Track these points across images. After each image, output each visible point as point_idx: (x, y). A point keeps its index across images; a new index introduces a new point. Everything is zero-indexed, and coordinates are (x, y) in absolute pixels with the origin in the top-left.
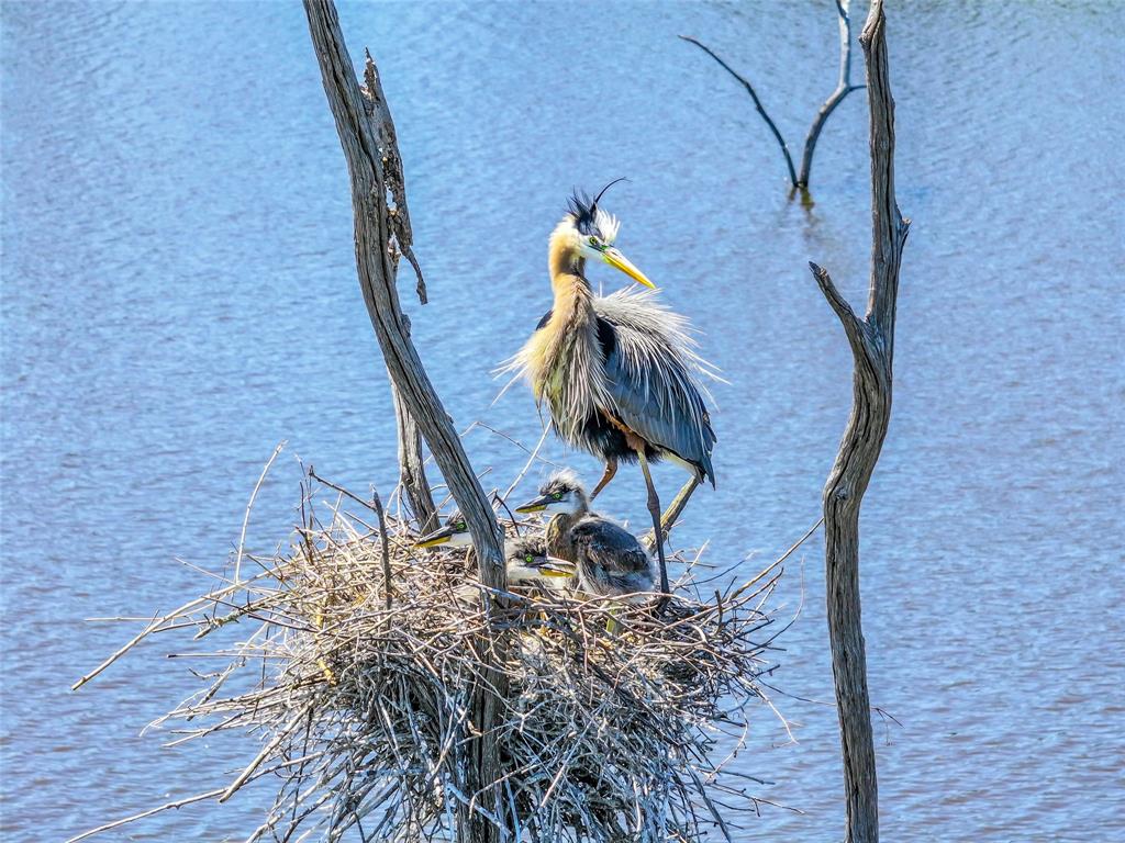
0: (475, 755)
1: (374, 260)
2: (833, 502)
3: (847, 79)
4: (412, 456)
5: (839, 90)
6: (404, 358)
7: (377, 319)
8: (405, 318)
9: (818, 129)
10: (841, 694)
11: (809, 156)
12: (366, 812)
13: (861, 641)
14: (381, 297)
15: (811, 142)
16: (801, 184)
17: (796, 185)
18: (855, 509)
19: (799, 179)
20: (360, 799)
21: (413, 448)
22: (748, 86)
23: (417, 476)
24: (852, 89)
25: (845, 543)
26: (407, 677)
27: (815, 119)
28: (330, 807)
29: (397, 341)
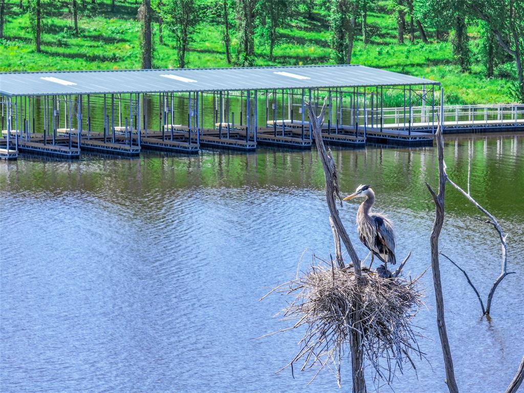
0: (354, 318)
1: (330, 196)
2: (432, 238)
3: (505, 270)
4: (339, 252)
5: (502, 274)
6: (337, 220)
7: (331, 211)
8: (337, 211)
9: (493, 290)
10: (435, 283)
11: (490, 301)
12: (328, 336)
13: (439, 272)
14: (332, 205)
15: (491, 296)
16: (487, 313)
17: (484, 313)
18: (437, 240)
19: (485, 311)
20: (326, 332)
21: (339, 250)
22: (464, 272)
23: (340, 257)
24: (507, 274)
25: (435, 248)
26: (338, 299)
27: (492, 286)
28: (319, 335)
29: (336, 216)
